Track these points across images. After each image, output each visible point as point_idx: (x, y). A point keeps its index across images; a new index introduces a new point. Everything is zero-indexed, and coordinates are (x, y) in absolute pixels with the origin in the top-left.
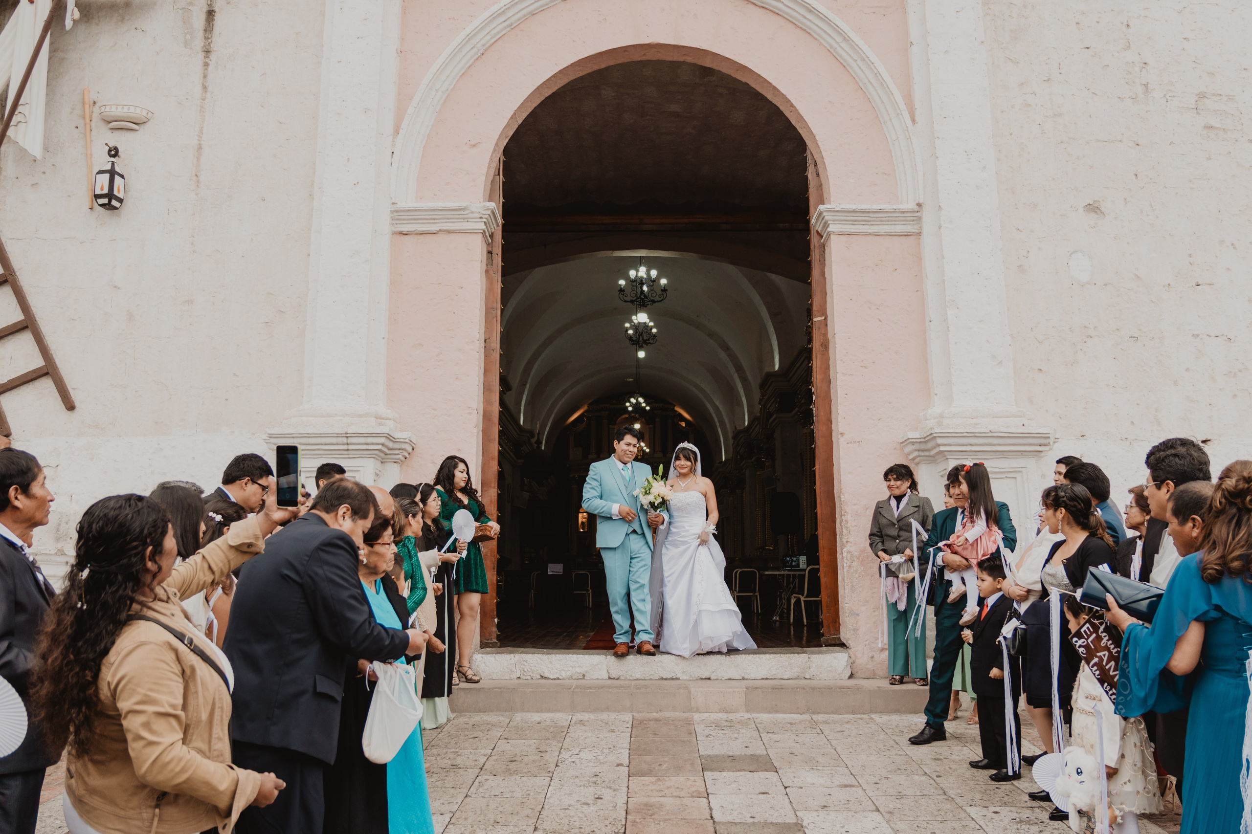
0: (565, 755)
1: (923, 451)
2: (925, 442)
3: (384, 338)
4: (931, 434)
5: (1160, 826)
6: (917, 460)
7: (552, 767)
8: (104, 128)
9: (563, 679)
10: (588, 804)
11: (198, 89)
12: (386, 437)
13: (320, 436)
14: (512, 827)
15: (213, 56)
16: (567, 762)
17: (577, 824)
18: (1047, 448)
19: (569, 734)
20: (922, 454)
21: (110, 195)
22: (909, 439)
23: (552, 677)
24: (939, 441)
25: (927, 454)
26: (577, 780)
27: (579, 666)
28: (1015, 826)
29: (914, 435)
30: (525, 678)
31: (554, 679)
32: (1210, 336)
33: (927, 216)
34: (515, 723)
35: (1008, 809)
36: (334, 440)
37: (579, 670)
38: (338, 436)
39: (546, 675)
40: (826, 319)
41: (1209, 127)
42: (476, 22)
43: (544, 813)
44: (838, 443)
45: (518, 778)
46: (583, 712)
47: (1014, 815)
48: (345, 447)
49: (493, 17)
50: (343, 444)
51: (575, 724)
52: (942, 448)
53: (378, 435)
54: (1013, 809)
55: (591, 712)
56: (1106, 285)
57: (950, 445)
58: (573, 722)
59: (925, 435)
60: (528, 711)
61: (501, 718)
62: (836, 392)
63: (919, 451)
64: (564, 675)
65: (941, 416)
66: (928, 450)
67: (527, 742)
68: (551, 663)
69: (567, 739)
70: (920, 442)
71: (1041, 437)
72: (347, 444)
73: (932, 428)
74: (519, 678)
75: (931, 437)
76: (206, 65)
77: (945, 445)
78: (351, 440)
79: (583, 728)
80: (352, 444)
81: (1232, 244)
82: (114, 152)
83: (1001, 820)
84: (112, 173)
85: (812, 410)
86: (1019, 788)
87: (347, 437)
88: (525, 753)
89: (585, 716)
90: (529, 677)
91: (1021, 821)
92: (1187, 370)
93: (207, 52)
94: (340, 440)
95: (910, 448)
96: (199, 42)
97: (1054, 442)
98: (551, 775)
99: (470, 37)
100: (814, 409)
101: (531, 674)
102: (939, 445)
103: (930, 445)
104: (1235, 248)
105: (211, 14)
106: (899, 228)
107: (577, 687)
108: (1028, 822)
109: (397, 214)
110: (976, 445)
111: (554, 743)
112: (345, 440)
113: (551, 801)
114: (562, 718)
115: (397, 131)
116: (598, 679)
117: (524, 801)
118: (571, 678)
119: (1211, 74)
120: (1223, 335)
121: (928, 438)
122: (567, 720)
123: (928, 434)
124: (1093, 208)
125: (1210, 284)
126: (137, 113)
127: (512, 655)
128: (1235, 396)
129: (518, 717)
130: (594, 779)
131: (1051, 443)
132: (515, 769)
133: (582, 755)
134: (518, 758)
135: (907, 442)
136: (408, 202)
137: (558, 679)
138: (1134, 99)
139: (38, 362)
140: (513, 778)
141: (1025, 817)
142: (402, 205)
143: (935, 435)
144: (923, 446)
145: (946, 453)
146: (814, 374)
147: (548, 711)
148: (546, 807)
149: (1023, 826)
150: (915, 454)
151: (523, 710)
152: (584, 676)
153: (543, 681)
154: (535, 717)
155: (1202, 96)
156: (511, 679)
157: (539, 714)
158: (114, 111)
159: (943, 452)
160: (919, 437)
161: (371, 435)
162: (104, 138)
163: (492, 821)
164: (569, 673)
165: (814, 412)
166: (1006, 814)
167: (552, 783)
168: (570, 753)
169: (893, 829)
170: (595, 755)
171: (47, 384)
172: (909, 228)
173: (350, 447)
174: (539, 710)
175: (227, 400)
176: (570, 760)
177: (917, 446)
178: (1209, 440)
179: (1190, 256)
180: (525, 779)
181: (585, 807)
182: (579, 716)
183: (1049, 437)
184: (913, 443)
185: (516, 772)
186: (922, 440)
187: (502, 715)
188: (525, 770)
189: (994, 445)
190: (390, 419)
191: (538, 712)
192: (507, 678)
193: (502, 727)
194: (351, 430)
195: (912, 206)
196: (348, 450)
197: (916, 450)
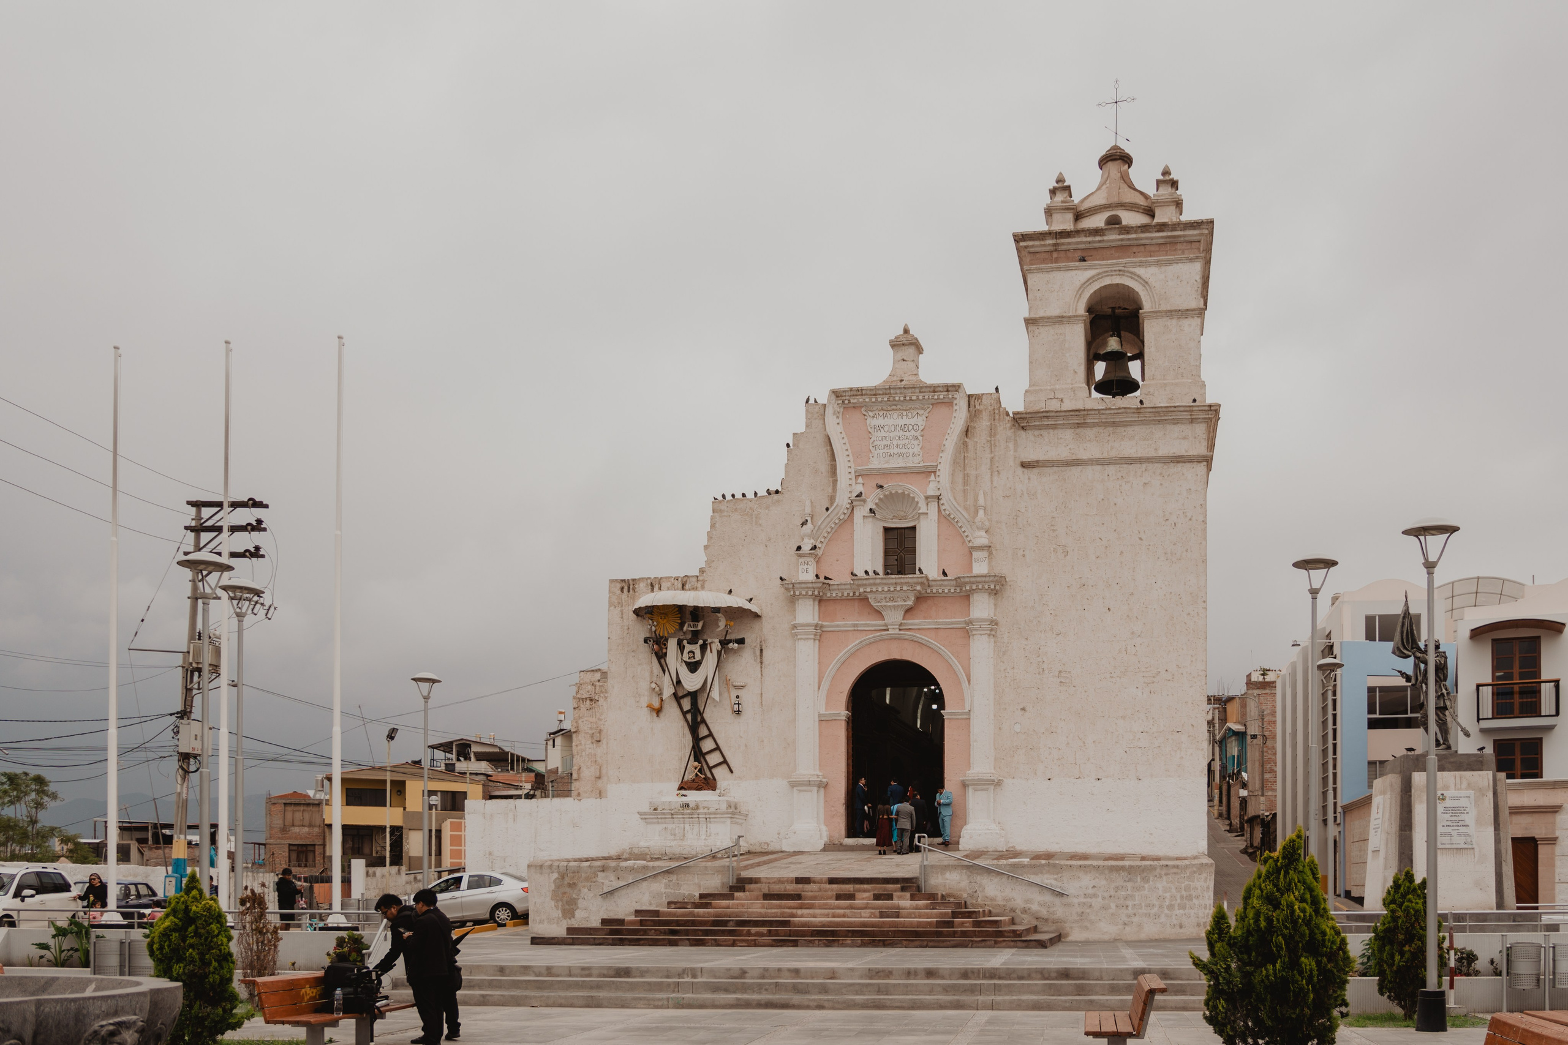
8: (733, 688)
11: (760, 675)
13: (802, 781)
15: (763, 664)
21: (739, 711)
33: (972, 713)
41: (1061, 682)
42: (841, 655)
49: (846, 653)
53: (817, 781)
56: (1024, 733)
57: (969, 783)
63: (963, 783)
70: (964, 781)
76: (761, 667)
82: (738, 697)
84: (739, 704)
93: (761, 663)
94: (807, 782)
96: (759, 660)
99: (839, 659)
105: (761, 650)
106: (965, 717)
109: (820, 715)
115: (819, 689)
119: (1064, 664)
124: (1023, 709)
126: (742, 684)
136: (823, 712)
138: (1039, 673)
139: (721, 760)
142: (822, 712)
155: (1060, 672)
158: (736, 684)
161: (815, 781)
162: (734, 693)
171: (725, 766)
172: (967, 717)
178: (1051, 779)
184: (962, 781)
190: (820, 775)
194: (810, 779)
195: (967, 711)
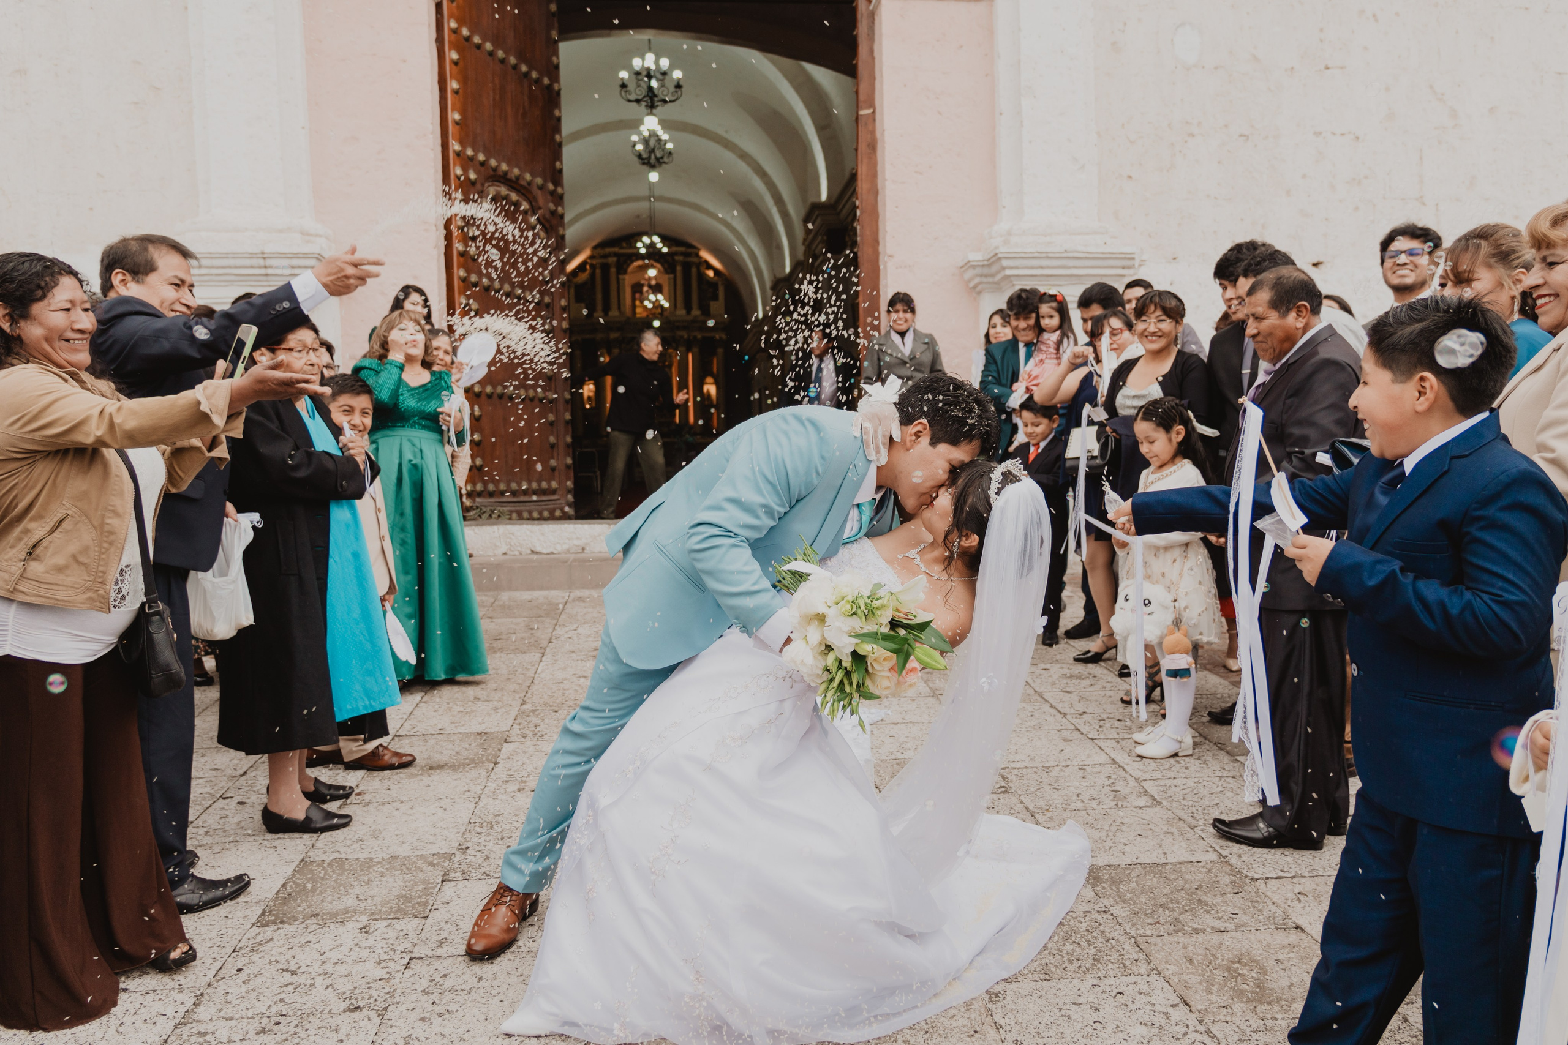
0: (559, 631)
1: (986, 276)
2: (989, 266)
3: (303, 128)
4: (996, 254)
5: (1221, 677)
6: (979, 288)
7: (544, 643)
9: (559, 553)
10: (585, 677)
12: (317, 258)
13: (226, 256)
14: (495, 703)
16: (562, 638)
17: (572, 697)
18: (1131, 272)
19: (567, 611)
20: (984, 280)
22: (969, 262)
23: (545, 551)
24: (1005, 263)
25: (990, 280)
26: (573, 655)
27: (578, 538)
28: (1065, 681)
29: (976, 257)
30: (511, 553)
31: (548, 554)
32: (1334, 134)
34: (501, 603)
35: (1059, 665)
36: (248, 262)
37: (576, 542)
38: (252, 256)
39: (538, 549)
40: (874, 112)
43: (534, 688)
44: (885, 267)
45: (502, 655)
46: (583, 588)
47: (1066, 671)
48: (263, 271)
50: (260, 267)
51: (574, 601)
52: (1008, 272)
53: (306, 256)
54: (1064, 665)
55: (593, 588)
56: (1216, 68)
57: (1017, 268)
58: (571, 599)
59: (989, 257)
60: (517, 590)
61: (484, 598)
62: (885, 204)
63: (981, 276)
64: (559, 548)
65: (1009, 233)
66: (993, 276)
67: (514, 620)
68: (543, 534)
69: (563, 616)
70: (983, 266)
71: (1125, 258)
72: (266, 267)
73: (997, 248)
74: (505, 554)
75: (995, 259)
77: (1012, 268)
78: (269, 262)
79: (582, 604)
80: (271, 267)
81: (1374, 16)
83: (1050, 676)
85: (855, 229)
86: (1073, 647)
87: (264, 258)
88: (512, 631)
89: (585, 593)
90: (517, 553)
91: (1071, 676)
92: (1304, 176)
94: (255, 262)
95: (970, 273)
97: (1140, 266)
98: (543, 651)
100: (858, 227)
101: (519, 549)
102: (1004, 268)
103: (994, 269)
104: (1376, 20)
107: (575, 560)
108: (1080, 677)
110: (1048, 267)
111: (548, 620)
112: (261, 262)
113: (543, 675)
114: (558, 595)
116: (600, 552)
117: (510, 677)
118: (568, 551)
120: (1350, 133)
121: (992, 260)
122: (563, 598)
123: (992, 254)
125: (1342, 68)
127: (495, 528)
128: (1357, 209)
129: (505, 596)
130: (594, 653)
131: (1136, 266)
132: (500, 646)
133: (580, 630)
134: (504, 636)
135: (968, 265)
137: (552, 553)
140: (497, 655)
141: (1077, 672)
143: (1000, 255)
144: (986, 271)
145: (1012, 278)
146: (859, 183)
147: (541, 588)
148: (536, 682)
149: (1074, 681)
150: (977, 280)
151: (510, 589)
152: (583, 549)
153: (535, 557)
154: (526, 595)
156: (495, 555)
157: (530, 593)
159: (1009, 277)
160: (981, 258)
161: (296, 256)
163: (472, 699)
164: (565, 547)
165: (858, 231)
166: (1056, 670)
167: (543, 659)
168: (567, 629)
169: (930, 688)
170: (596, 630)
173: (270, 271)
174: (530, 588)
175: (91, 209)
176: (566, 636)
177: (978, 271)
178: (1321, 263)
179: (1321, 30)
180: (512, 656)
181: (582, 680)
182: (578, 593)
183: (1133, 258)
184: (974, 267)
185: (501, 650)
186: (986, 263)
187: (486, 595)
188: (511, 648)
189: (1069, 268)
190: (320, 236)
191: (528, 590)
192: (490, 554)
193: (484, 607)
194: (269, 249)
196: (267, 275)
197: (977, 276)
